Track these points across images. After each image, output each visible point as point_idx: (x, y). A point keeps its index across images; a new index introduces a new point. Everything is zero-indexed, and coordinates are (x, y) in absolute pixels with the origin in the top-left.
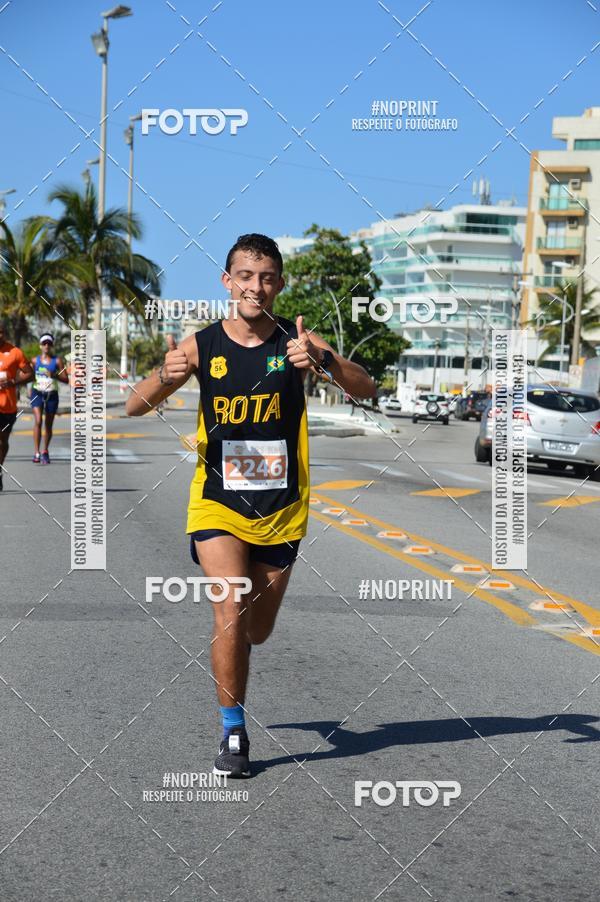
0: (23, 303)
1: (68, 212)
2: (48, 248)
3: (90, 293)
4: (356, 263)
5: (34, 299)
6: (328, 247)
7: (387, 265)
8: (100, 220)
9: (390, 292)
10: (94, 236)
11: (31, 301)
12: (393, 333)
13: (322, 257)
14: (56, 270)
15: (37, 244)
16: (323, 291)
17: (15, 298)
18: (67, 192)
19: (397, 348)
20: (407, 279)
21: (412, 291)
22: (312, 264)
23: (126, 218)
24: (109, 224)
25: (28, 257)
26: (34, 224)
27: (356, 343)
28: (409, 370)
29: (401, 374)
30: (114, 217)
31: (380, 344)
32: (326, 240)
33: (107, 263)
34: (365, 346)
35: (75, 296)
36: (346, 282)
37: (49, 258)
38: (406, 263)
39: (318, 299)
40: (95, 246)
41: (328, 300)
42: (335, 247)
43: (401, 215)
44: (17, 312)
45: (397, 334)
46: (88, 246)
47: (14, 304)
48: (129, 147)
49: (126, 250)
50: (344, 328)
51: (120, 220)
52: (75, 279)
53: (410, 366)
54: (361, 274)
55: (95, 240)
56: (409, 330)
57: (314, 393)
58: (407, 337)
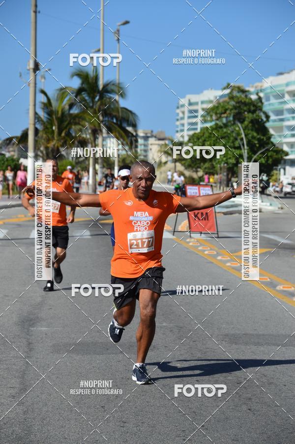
0: (57, 140)
1: (82, 83)
2: (71, 106)
3: (95, 132)
4: (254, 106)
5: (64, 138)
6: (236, 97)
7: (272, 104)
8: (101, 87)
9: (275, 121)
10: (97, 98)
11: (62, 139)
12: (277, 147)
13: (232, 103)
14: (76, 120)
15: (65, 105)
16: (234, 124)
17: (53, 137)
18: (82, 72)
19: (280, 156)
20: (285, 112)
21: (288, 120)
22: (227, 107)
23: (116, 86)
24: (106, 89)
25: (60, 113)
26: (63, 92)
27: (255, 154)
28: (288, 168)
29: (282, 171)
30: (109, 85)
31: (270, 154)
32: (235, 93)
33: (106, 113)
34: (260, 156)
35: (87, 136)
36: (248, 117)
37: (72, 112)
38: (285, 102)
39: (231, 129)
40: (99, 103)
41: (237, 129)
42: (241, 97)
43: (281, 74)
44: (54, 145)
45: (280, 147)
46: (95, 104)
47: (53, 141)
48: (117, 42)
49: (117, 105)
50: (247, 146)
51: (113, 87)
52: (87, 124)
53: (288, 165)
54: (257, 112)
55: (99, 100)
56: (287, 143)
57: (230, 185)
58: (286, 148)
